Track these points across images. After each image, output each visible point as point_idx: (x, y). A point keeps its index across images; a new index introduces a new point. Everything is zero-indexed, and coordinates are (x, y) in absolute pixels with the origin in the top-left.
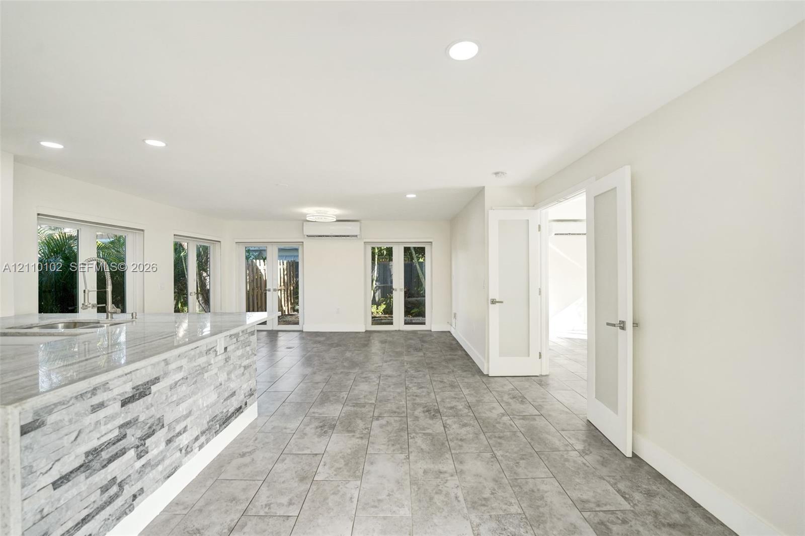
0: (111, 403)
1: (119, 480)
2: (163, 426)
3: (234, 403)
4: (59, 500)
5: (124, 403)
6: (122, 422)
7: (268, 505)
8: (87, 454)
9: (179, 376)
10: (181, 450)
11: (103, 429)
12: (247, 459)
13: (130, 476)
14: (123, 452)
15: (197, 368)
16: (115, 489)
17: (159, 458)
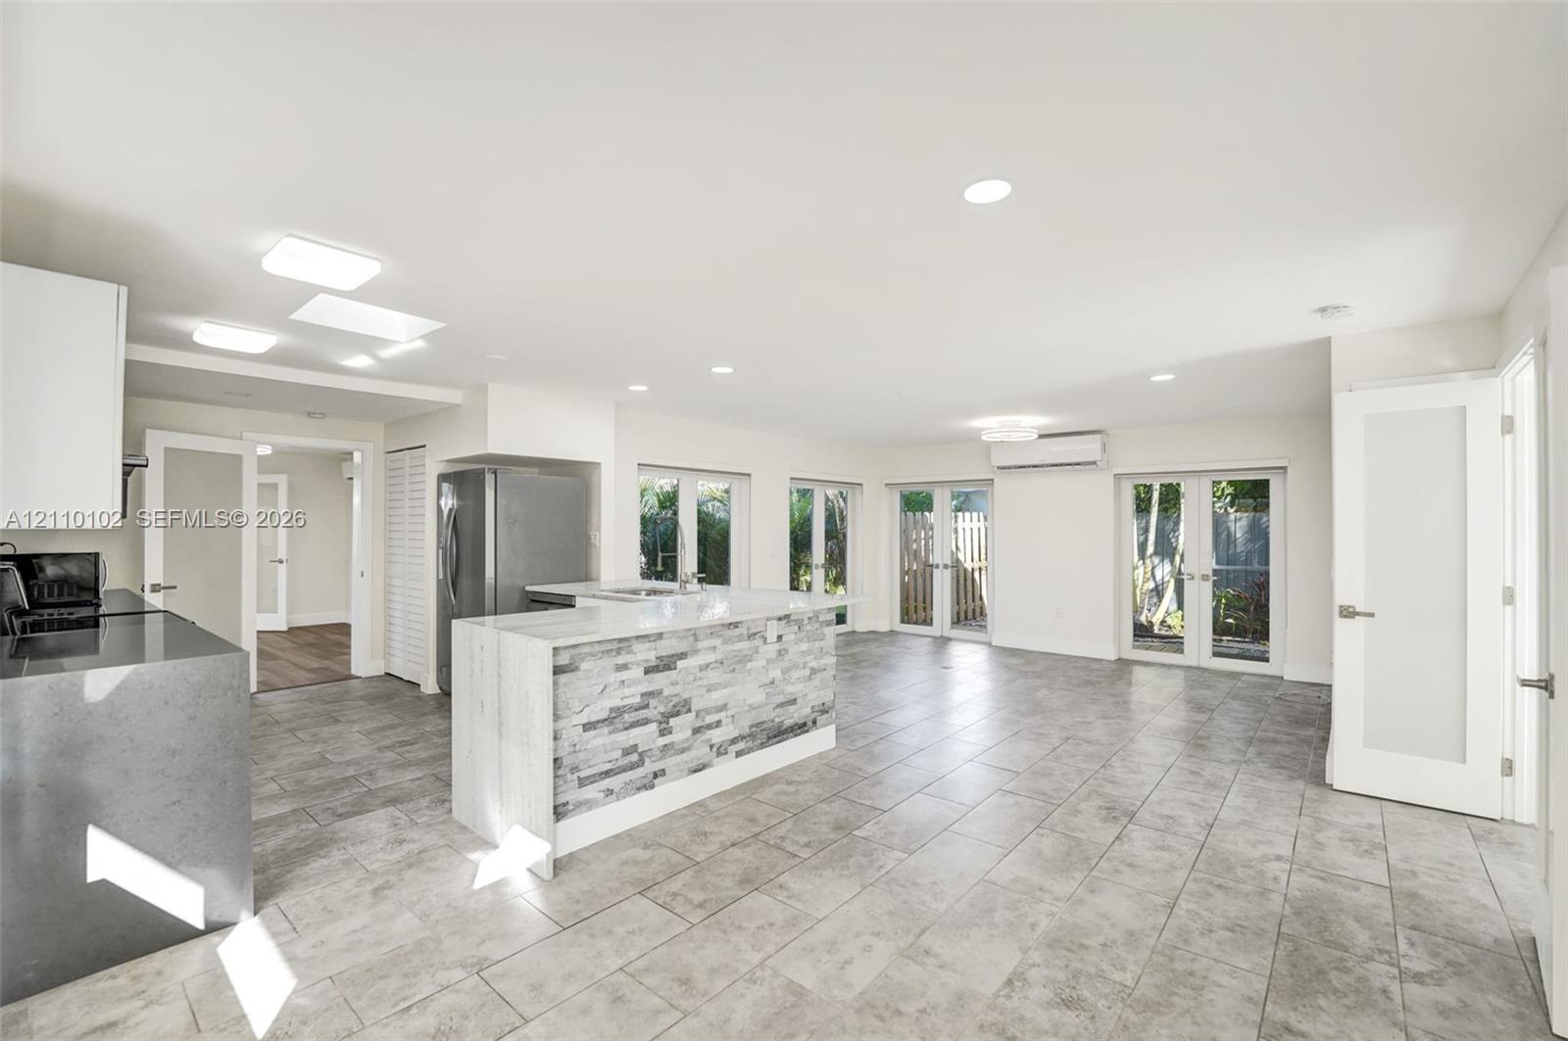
0: (634, 667)
1: (640, 750)
2: (689, 710)
3: (793, 715)
4: (587, 742)
5: (647, 672)
6: (645, 690)
7: (783, 838)
8: (612, 710)
9: (711, 658)
10: (711, 747)
11: (627, 691)
12: (791, 788)
13: (651, 750)
14: (646, 722)
15: (736, 653)
16: (634, 757)
17: (685, 745)
